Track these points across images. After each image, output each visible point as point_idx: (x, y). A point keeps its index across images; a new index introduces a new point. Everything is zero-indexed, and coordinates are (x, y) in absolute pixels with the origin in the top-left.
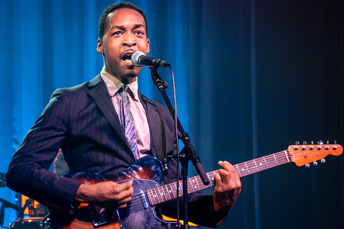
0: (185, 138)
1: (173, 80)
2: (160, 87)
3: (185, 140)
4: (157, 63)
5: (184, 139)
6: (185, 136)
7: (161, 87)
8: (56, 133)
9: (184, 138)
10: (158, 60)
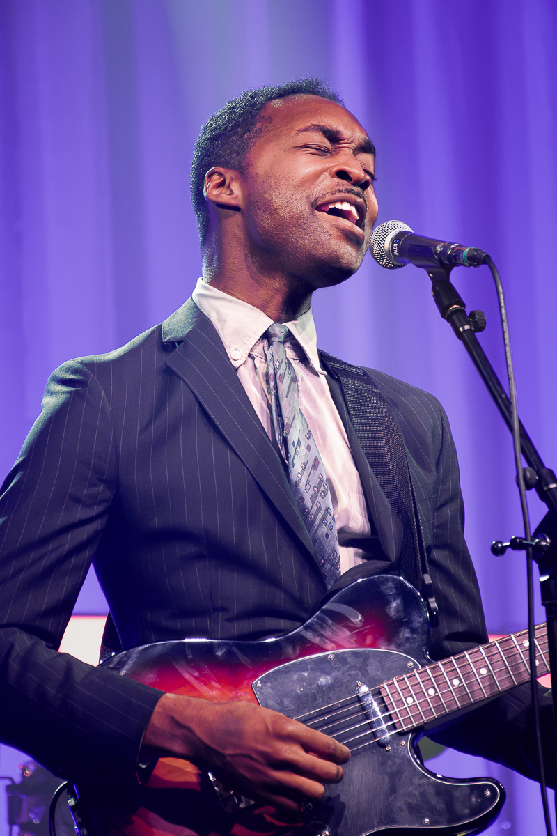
0: (547, 484)
1: (503, 305)
2: (461, 329)
3: (548, 493)
4: (451, 254)
5: (546, 489)
6: (549, 479)
7: (467, 327)
8: (80, 513)
9: (543, 484)
10: (452, 246)
